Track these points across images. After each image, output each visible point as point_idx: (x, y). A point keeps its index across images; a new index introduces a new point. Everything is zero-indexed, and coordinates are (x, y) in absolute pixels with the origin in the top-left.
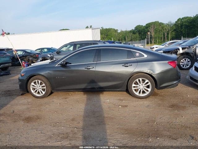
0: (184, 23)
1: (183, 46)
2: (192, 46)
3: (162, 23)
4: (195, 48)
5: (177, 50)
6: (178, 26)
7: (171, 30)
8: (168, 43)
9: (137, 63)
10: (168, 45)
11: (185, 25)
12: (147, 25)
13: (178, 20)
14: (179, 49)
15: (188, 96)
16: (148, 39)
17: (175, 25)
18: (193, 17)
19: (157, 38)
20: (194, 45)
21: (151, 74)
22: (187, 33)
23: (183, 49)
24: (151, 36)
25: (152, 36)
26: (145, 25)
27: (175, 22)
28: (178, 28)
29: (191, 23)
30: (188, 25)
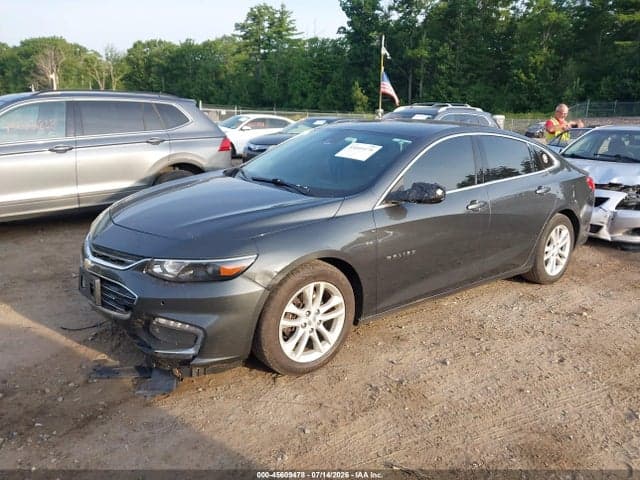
0: (156, 59)
3: (80, 47)
6: (138, 65)
7: (118, 75)
11: (158, 65)
12: (24, 44)
13: (135, 46)
17: (128, 59)
18: (178, 44)
26: (18, 45)
27: (126, 52)
28: (139, 72)
29: (173, 60)
30: (166, 65)
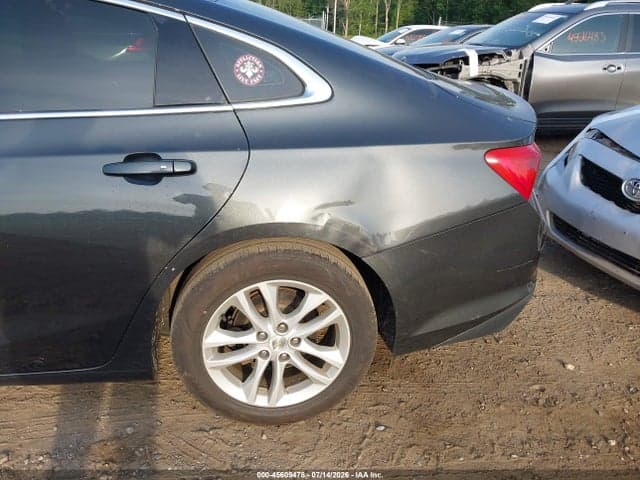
1: (480, 48)
2: (517, 48)
4: (527, 57)
5: (455, 61)
8: (404, 30)
9: (245, 154)
10: (403, 41)
14: (466, 60)
15: (570, 367)
16: (331, 15)
19: (358, 16)
20: (525, 45)
21: (357, 246)
22: (448, 8)
23: (483, 58)
24: (340, 9)
25: (343, 6)
